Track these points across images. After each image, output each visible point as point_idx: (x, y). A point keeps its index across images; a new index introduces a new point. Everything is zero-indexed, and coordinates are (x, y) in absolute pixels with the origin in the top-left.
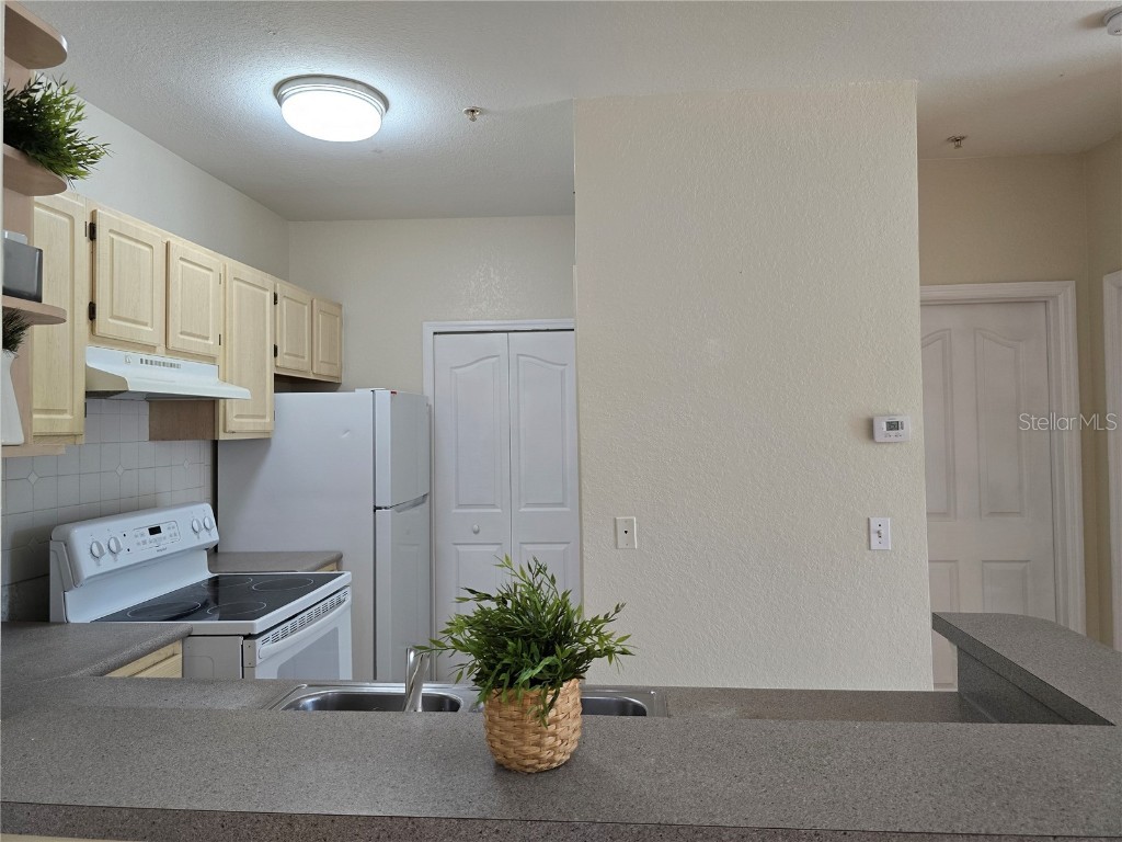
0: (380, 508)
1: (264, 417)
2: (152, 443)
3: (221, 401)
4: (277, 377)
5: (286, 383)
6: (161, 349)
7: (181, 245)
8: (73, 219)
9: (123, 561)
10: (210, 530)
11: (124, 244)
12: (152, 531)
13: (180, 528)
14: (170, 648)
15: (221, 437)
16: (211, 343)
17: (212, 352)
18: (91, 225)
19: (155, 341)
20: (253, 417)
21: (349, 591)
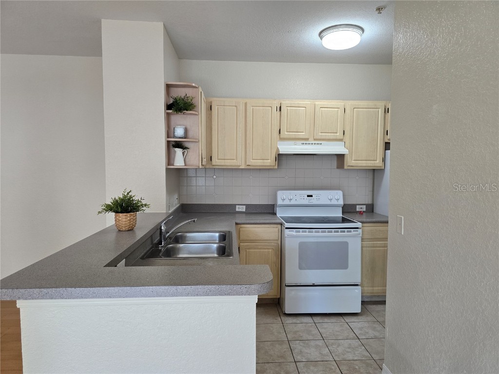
1: (376, 160)
4: (387, 144)
6: (311, 139)
7: (320, 103)
8: (271, 107)
9: (293, 202)
10: (338, 200)
11: (293, 109)
12: (308, 196)
13: (322, 197)
14: (275, 226)
15: (346, 167)
16: (338, 134)
17: (338, 138)
18: (280, 107)
19: (307, 137)
20: (366, 160)
21: (360, 231)
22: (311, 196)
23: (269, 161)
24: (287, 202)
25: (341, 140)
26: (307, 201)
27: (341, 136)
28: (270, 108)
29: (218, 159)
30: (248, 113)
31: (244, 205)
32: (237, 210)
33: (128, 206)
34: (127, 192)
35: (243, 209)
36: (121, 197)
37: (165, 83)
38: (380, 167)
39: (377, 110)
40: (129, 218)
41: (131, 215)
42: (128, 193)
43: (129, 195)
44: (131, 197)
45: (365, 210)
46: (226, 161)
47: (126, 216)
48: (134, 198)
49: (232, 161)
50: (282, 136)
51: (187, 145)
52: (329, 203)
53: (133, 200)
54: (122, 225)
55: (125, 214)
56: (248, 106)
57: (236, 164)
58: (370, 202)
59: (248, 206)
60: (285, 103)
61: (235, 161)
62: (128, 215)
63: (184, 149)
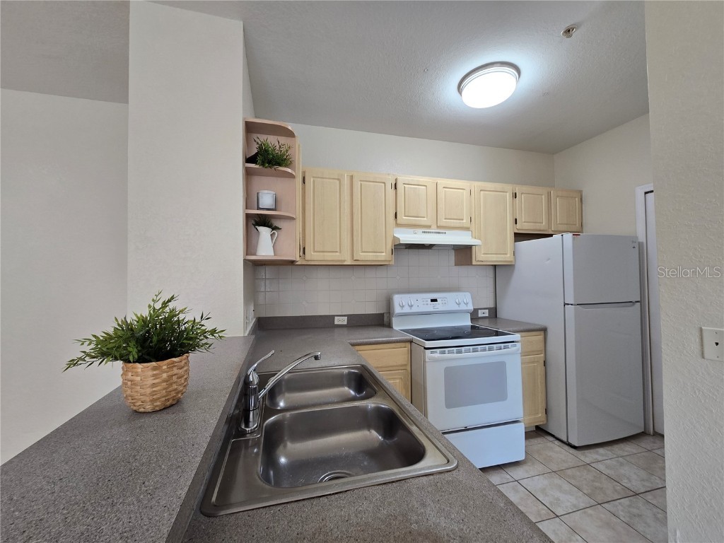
0: (568, 304)
1: (506, 254)
2: (457, 267)
3: (474, 247)
4: (516, 235)
5: (520, 237)
6: (434, 226)
7: (442, 182)
8: (384, 183)
9: (414, 310)
10: (467, 304)
11: (411, 188)
12: (432, 301)
13: (449, 301)
14: (403, 345)
15: (474, 263)
16: (464, 221)
17: (465, 226)
18: (396, 184)
19: (429, 224)
20: (496, 254)
21: (519, 345)
22: (435, 300)
23: (384, 254)
24: (407, 310)
25: (467, 229)
26: (431, 307)
27: (468, 225)
28: (383, 185)
29: (315, 251)
30: (355, 190)
31: (345, 316)
32: (336, 323)
33: (163, 341)
34: (161, 302)
35: (344, 321)
36: (145, 313)
37: (244, 119)
38: (511, 262)
39: (505, 194)
40: (165, 375)
41: (171, 367)
42: (165, 304)
43: (167, 310)
44: (173, 313)
45: (487, 315)
46: (325, 254)
47: (155, 368)
48: (181, 316)
49: (334, 254)
50: (399, 222)
51: (276, 223)
52: (456, 308)
53: (178, 321)
54: (143, 398)
55: (154, 364)
56: (355, 180)
57: (340, 259)
58: (492, 306)
59: (350, 317)
60: (402, 179)
61: (338, 254)
62: (164, 364)
63: (273, 229)
